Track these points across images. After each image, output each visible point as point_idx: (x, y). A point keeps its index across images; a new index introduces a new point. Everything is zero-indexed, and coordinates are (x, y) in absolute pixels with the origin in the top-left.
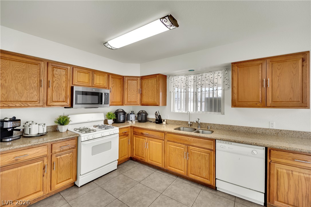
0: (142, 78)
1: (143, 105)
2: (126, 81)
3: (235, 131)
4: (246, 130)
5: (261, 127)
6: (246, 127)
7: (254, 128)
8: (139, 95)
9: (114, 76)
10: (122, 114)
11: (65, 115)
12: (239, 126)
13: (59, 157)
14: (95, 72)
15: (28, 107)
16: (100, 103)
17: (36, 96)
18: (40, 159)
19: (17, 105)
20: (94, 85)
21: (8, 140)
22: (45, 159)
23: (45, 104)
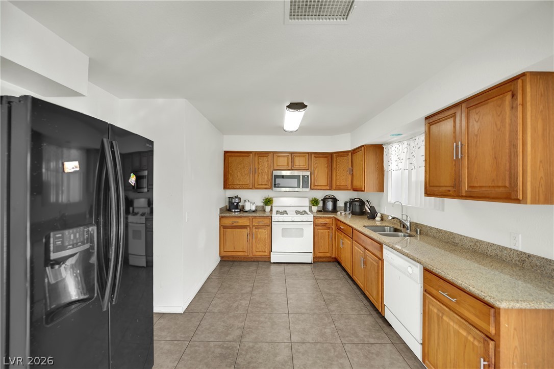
0: (354, 151)
1: (355, 190)
2: (335, 159)
3: (456, 245)
4: (471, 244)
5: (495, 243)
6: (471, 238)
7: (484, 242)
8: (350, 177)
9: (317, 154)
10: (330, 200)
11: (270, 196)
12: (462, 236)
13: (257, 230)
14: (294, 155)
15: (244, 188)
16: (299, 187)
17: (248, 180)
18: (245, 227)
19: (238, 187)
20: (293, 167)
21: (233, 211)
22: (248, 228)
23: (254, 187)
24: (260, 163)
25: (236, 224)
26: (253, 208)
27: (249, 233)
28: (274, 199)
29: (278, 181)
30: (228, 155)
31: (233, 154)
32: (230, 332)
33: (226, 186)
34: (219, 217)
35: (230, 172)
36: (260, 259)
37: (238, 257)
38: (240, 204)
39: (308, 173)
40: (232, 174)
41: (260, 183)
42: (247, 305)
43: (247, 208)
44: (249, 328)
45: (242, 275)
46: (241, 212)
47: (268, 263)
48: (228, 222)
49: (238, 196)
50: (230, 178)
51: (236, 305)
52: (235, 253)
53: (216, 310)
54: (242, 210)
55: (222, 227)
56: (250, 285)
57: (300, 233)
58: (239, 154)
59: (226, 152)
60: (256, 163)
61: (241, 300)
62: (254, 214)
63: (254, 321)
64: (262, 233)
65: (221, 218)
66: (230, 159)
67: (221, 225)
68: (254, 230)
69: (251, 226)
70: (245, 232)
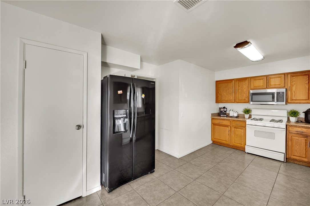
13: (235, 129)
14: (269, 77)
15: (228, 102)
16: (273, 101)
17: (232, 98)
18: (227, 126)
19: (224, 102)
20: (269, 86)
21: (222, 116)
22: (229, 127)
23: (235, 101)
24: (240, 86)
25: (221, 123)
26: (236, 115)
27: (230, 130)
28: (253, 110)
29: (255, 97)
30: (218, 83)
31: (221, 82)
32: (193, 174)
33: (217, 101)
36: (238, 148)
37: (223, 144)
38: (227, 112)
39: (284, 90)
40: (221, 93)
41: (240, 99)
42: (211, 167)
43: (231, 115)
44: (204, 177)
45: (220, 153)
46: (228, 117)
47: (244, 152)
48: (216, 122)
49: (225, 107)
50: (220, 96)
51: (205, 165)
52: (220, 140)
53: (193, 163)
54: (228, 116)
55: (213, 124)
56: (221, 159)
57: (272, 136)
58: (224, 82)
59: (217, 82)
60: (237, 86)
61: (209, 164)
62: (236, 119)
63: (209, 175)
64: (240, 131)
65: (212, 119)
66: (219, 85)
67: (212, 123)
68: (233, 129)
69: (231, 126)
70: (228, 129)
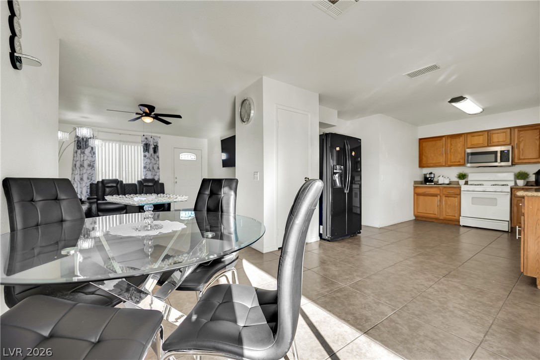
11: (464, 172)
13: (447, 198)
14: (491, 132)
15: (437, 167)
16: (496, 161)
17: (442, 160)
18: (436, 195)
19: (431, 165)
20: (490, 143)
21: (428, 184)
22: (439, 197)
23: (446, 165)
24: (453, 144)
25: (427, 193)
26: (447, 182)
27: (439, 200)
28: (470, 174)
30: (423, 142)
31: (426, 140)
33: (421, 165)
34: (413, 187)
35: (424, 154)
36: (450, 222)
37: (430, 218)
38: (435, 179)
39: (509, 148)
40: (426, 155)
41: (453, 160)
43: (440, 182)
46: (436, 185)
47: (458, 226)
48: (420, 191)
49: (432, 173)
50: (425, 159)
52: (426, 214)
54: (436, 183)
55: (415, 195)
57: (493, 202)
58: (431, 139)
59: (420, 139)
60: (449, 145)
62: (447, 186)
64: (453, 200)
65: (415, 188)
66: (424, 144)
67: (415, 193)
68: (444, 198)
69: (441, 194)
70: (437, 199)
